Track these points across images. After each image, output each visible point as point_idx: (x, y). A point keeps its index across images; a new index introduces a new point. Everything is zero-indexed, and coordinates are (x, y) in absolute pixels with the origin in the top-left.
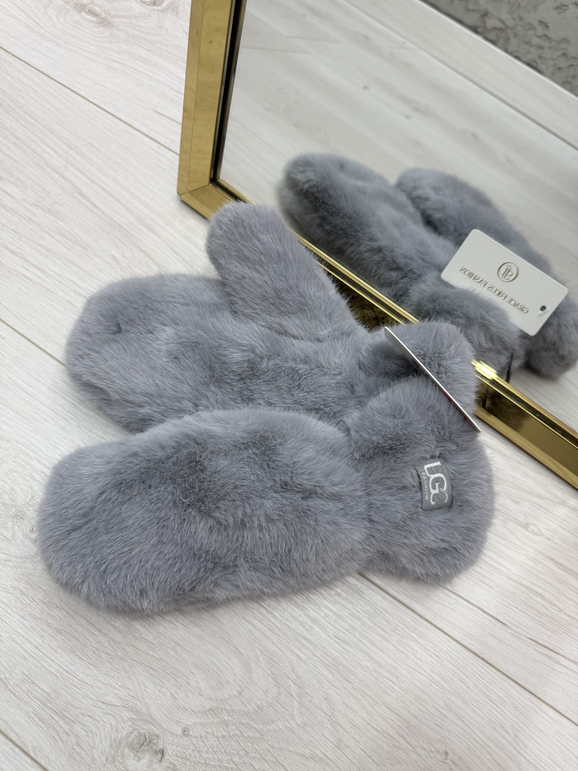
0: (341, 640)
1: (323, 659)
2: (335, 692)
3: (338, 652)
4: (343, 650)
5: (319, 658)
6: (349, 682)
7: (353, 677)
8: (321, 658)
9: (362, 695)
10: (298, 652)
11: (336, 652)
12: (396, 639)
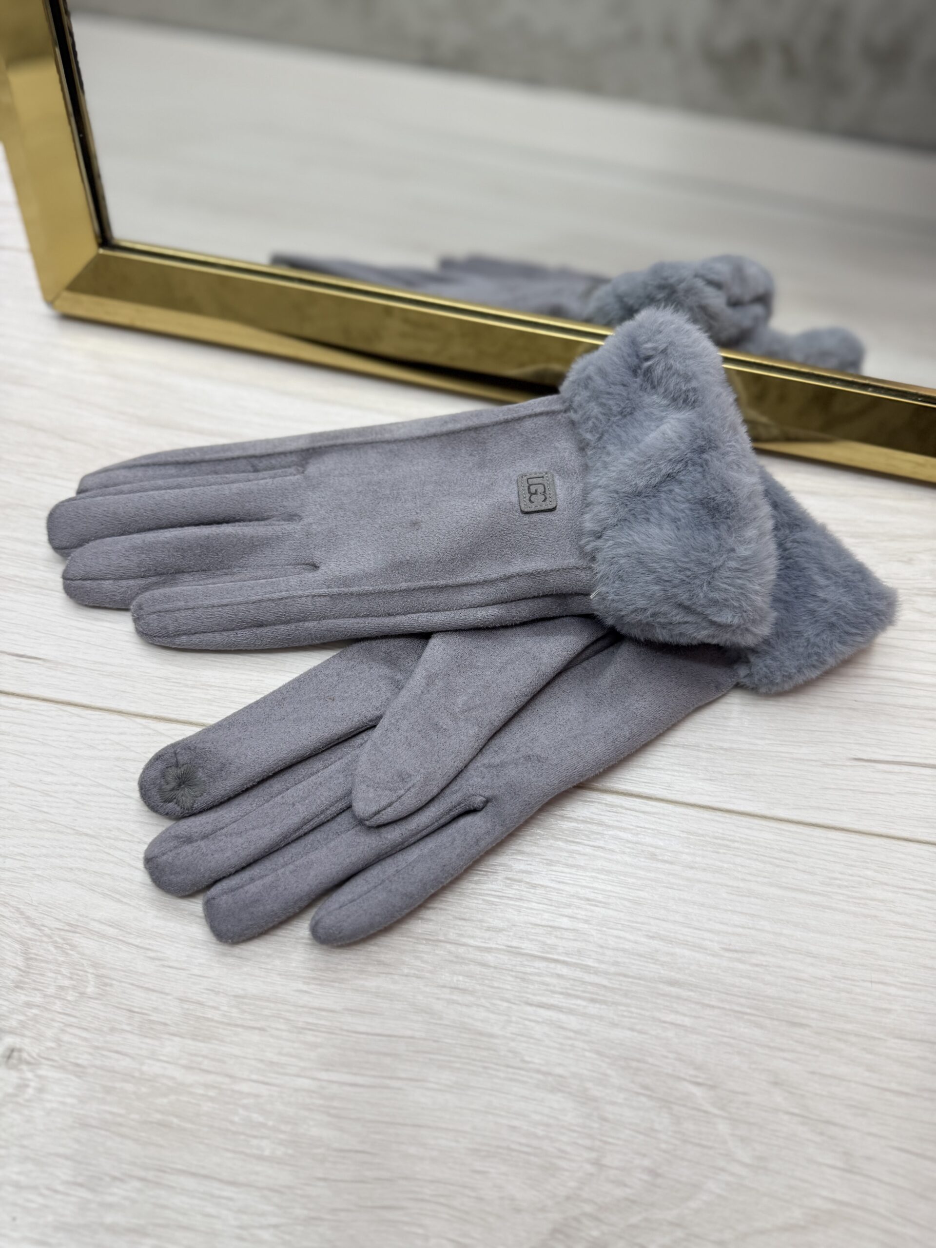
0: (741, 952)
1: (727, 1006)
2: (785, 1059)
3: (749, 978)
4: (757, 969)
5: (719, 1008)
6: (801, 1025)
7: (802, 1012)
8: (721, 1005)
9: (839, 1040)
10: (671, 1017)
11: (744, 981)
12: (841, 898)
